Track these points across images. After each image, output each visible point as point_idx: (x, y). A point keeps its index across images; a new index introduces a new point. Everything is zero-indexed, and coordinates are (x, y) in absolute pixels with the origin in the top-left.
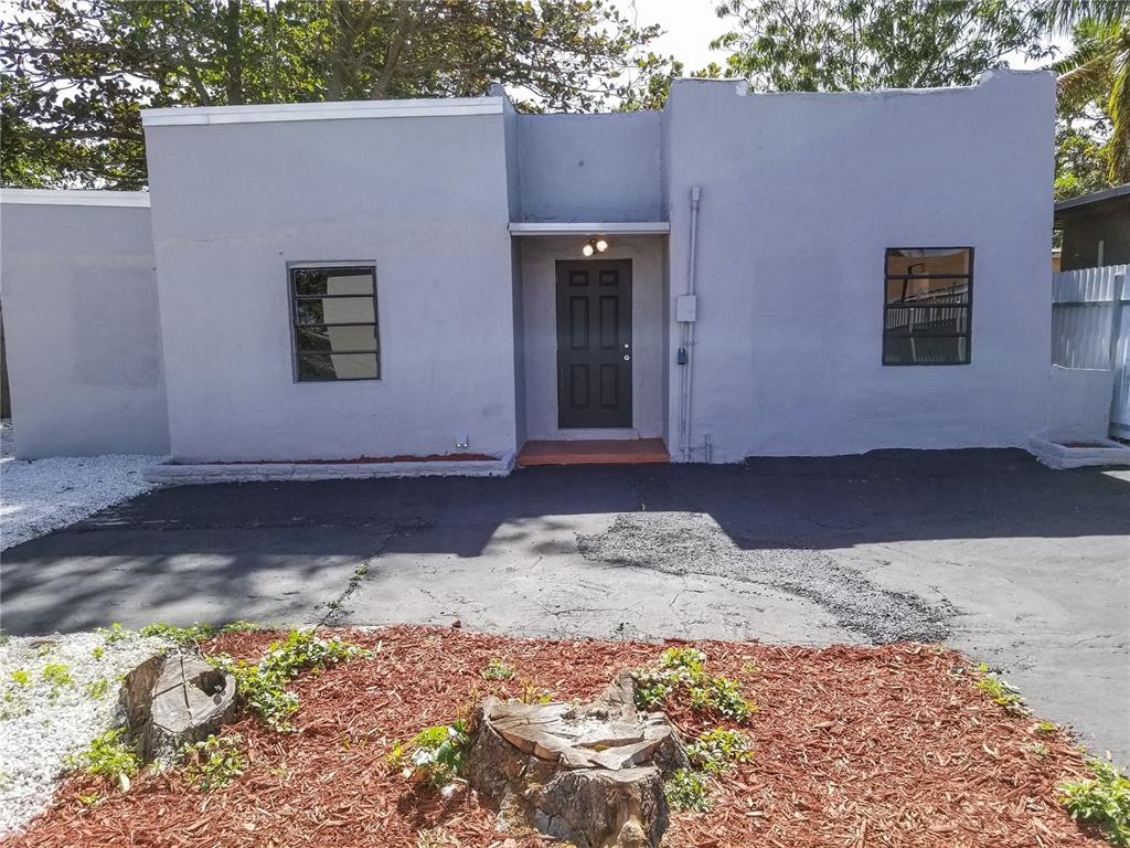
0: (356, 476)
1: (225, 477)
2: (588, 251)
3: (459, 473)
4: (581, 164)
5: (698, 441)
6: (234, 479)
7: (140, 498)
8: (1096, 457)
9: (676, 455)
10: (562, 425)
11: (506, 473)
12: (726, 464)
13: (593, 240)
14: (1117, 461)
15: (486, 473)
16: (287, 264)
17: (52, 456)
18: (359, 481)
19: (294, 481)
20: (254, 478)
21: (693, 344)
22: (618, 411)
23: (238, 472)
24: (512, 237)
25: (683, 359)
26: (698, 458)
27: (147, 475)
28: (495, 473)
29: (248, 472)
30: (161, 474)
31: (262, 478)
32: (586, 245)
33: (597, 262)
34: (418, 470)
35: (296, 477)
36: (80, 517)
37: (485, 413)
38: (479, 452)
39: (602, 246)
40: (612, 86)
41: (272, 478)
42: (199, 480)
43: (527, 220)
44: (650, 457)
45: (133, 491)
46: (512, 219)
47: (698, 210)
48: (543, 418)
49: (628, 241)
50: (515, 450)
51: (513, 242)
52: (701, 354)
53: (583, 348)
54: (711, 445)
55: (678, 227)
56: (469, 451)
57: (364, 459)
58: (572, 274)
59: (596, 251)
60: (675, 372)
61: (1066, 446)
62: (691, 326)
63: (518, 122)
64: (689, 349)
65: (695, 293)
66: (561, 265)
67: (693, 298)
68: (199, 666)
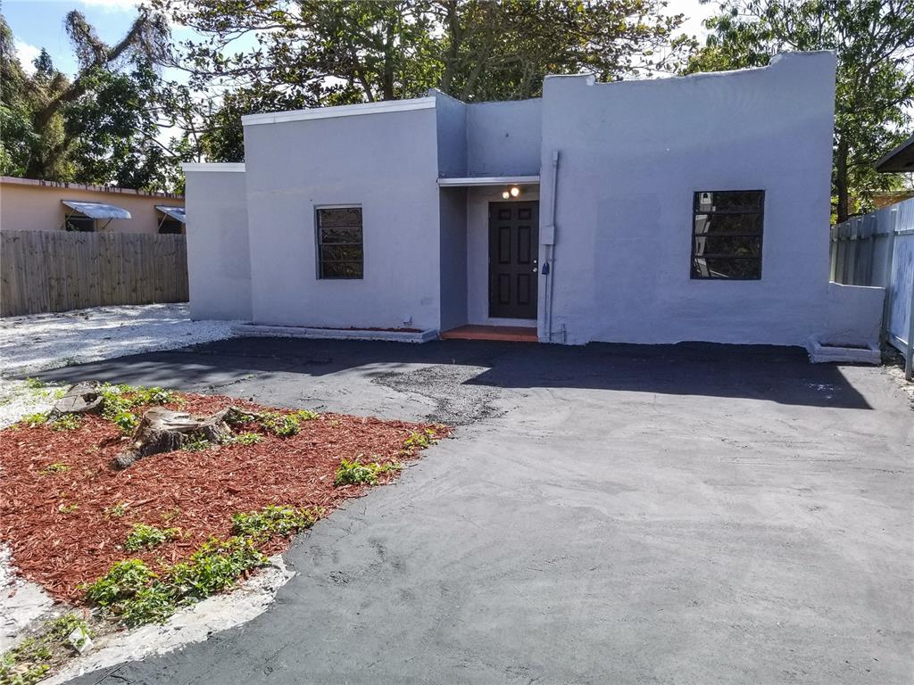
0: (338, 337)
1: (271, 334)
2: (506, 195)
3: (394, 339)
4: (507, 135)
5: (556, 328)
6: (275, 335)
7: (222, 342)
9: (542, 337)
10: (491, 315)
11: (420, 341)
12: (574, 346)
13: (508, 188)
15: (410, 341)
16: (315, 207)
17: (208, 319)
19: (307, 339)
20: (285, 335)
21: (554, 261)
22: (528, 307)
23: (278, 331)
24: (441, 188)
25: (546, 270)
26: (557, 340)
27: (233, 329)
28: (415, 341)
29: (281, 331)
30: (239, 330)
31: (289, 336)
32: (505, 191)
33: (512, 202)
34: (372, 336)
35: (307, 336)
37: (422, 303)
38: (418, 328)
39: (515, 192)
41: (294, 336)
42: (257, 334)
43: (472, 175)
44: (526, 338)
45: (221, 336)
46: (440, 177)
47: (558, 167)
48: (479, 310)
49: (535, 188)
50: (439, 329)
51: (446, 192)
52: (560, 267)
53: (506, 263)
54: (565, 332)
55: (545, 181)
56: (412, 327)
57: (352, 329)
58: (501, 212)
59: (511, 196)
60: (541, 279)
61: (822, 345)
62: (551, 248)
63: (466, 110)
64: (550, 263)
65: (555, 225)
66: (492, 205)
67: (553, 228)
68: (89, 390)
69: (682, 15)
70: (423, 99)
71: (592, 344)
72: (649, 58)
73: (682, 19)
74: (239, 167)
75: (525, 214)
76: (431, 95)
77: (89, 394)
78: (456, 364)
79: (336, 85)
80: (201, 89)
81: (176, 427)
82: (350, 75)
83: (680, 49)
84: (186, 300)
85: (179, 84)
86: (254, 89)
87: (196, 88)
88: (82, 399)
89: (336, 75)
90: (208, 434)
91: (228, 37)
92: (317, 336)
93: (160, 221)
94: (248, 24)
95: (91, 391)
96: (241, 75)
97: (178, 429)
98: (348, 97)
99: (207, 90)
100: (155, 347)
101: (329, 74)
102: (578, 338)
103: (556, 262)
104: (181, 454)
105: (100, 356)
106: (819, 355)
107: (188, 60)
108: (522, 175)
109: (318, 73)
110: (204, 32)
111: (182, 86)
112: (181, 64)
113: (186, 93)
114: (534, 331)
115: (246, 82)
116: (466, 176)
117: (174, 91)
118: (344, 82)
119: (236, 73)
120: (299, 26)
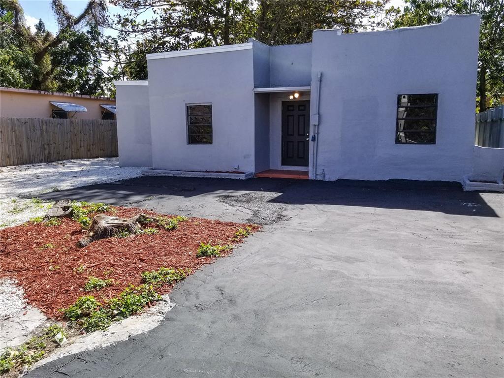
0: (199, 176)
2: (291, 97)
3: (229, 178)
4: (292, 64)
5: (319, 171)
8: (483, 187)
9: (311, 176)
10: (283, 164)
11: (244, 178)
12: (329, 181)
13: (293, 93)
14: (493, 189)
15: (238, 178)
16: (186, 105)
17: (128, 166)
18: (199, 178)
19: (181, 177)
20: (170, 175)
22: (303, 160)
23: (166, 173)
24: (255, 93)
25: (314, 139)
26: (319, 178)
27: (142, 172)
28: (241, 178)
29: (168, 173)
30: (145, 172)
31: (172, 175)
32: (291, 95)
33: (295, 101)
34: (217, 176)
35: (182, 175)
37: (245, 157)
38: (242, 171)
39: (297, 95)
40: (374, 22)
41: (175, 175)
42: (155, 174)
43: (273, 86)
44: (302, 177)
45: (135, 176)
46: (255, 87)
47: (321, 81)
48: (276, 161)
49: (308, 93)
50: (254, 171)
51: (257, 95)
52: (321, 137)
53: (291, 135)
54: (324, 173)
55: (313, 89)
56: (239, 171)
57: (206, 172)
58: (288, 106)
59: (294, 98)
60: (311, 143)
61: (471, 181)
62: (317, 127)
63: (270, 50)
64: (316, 135)
65: (319, 114)
66: (283, 103)
67: (318, 115)
68: (65, 205)
70: (246, 44)
71: (339, 180)
72: (372, 20)
74: (145, 83)
75: (302, 108)
76: (250, 42)
77: (65, 207)
78: (263, 191)
79: (198, 37)
80: (124, 40)
81: (111, 225)
82: (205, 31)
83: (390, 15)
84: (117, 156)
85: (113, 37)
86: (153, 40)
87: (122, 39)
88: (61, 209)
89: (197, 31)
90: (128, 228)
91: (139, 11)
92: (187, 176)
93: (102, 113)
94: (150, 4)
95: (66, 205)
96: (146, 32)
97: (113, 226)
98: (205, 43)
99: (127, 40)
100: (100, 182)
101: (194, 31)
102: (331, 177)
103: (319, 135)
104: (114, 239)
105: (71, 186)
106: (469, 186)
107: (117, 24)
108: (300, 86)
109: (188, 30)
110: (126, 9)
111: (114, 39)
112: (114, 26)
113: (116, 42)
114: (307, 173)
115: (149, 35)
116: (269, 87)
117: (110, 41)
118: (202, 35)
119: (144, 31)
120: (178, 5)
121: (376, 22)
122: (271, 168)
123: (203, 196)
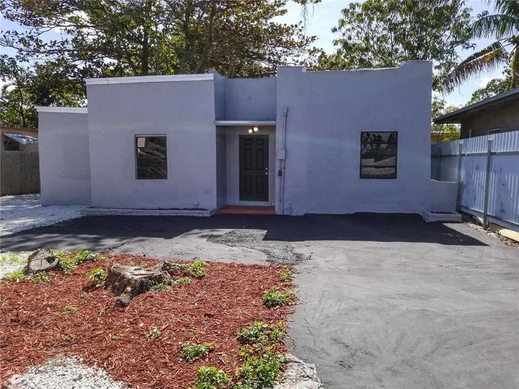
0: (154, 215)
1: (108, 213)
2: (250, 131)
3: (191, 215)
4: (250, 98)
5: (286, 206)
6: (111, 214)
7: (77, 219)
8: (443, 217)
9: (278, 211)
10: (241, 199)
11: (208, 215)
12: (297, 216)
13: (252, 127)
14: (452, 220)
15: (201, 215)
16: (135, 135)
17: (54, 205)
18: (155, 216)
19: (133, 216)
20: (118, 214)
21: (284, 168)
22: (263, 194)
24: (216, 126)
25: (280, 174)
26: (286, 213)
27: (82, 211)
28: (205, 215)
29: (116, 212)
30: (86, 211)
31: (121, 214)
32: (249, 129)
33: (253, 135)
35: (133, 214)
36: (52, 224)
37: (205, 193)
38: (202, 208)
39: (256, 129)
40: (297, 61)
41: (124, 214)
42: (98, 214)
43: (229, 119)
44: (267, 212)
45: (74, 216)
46: (217, 119)
47: (286, 116)
48: (235, 199)
49: (273, 128)
50: (216, 208)
51: (218, 127)
52: (288, 172)
53: (250, 169)
54: (291, 208)
55: (279, 123)
56: (199, 207)
57: (160, 209)
58: (246, 141)
59: (253, 131)
60: (277, 179)
61: (432, 213)
62: (283, 161)
63: (225, 82)
64: (283, 170)
65: (285, 148)
66: (241, 137)
67: (284, 150)
68: (48, 255)
69: (315, 37)
70: (206, 74)
71: (307, 215)
72: (296, 59)
73: (316, 38)
75: (261, 142)
76: (211, 73)
77: (49, 257)
78: (245, 228)
79: (111, 63)
80: (25, 60)
82: (118, 58)
83: (313, 55)
85: (9, 57)
86: (57, 62)
87: (21, 60)
88: (45, 261)
89: (110, 57)
91: (41, 30)
92: (140, 214)
93: (5, 143)
94: (55, 23)
95: (50, 255)
96: (52, 53)
97: (145, 278)
99: (28, 61)
100: (38, 224)
101: (106, 57)
102: (299, 211)
103: (286, 169)
105: (7, 231)
106: (432, 218)
107: (19, 43)
108: (259, 120)
109: (100, 55)
110: (25, 26)
111: (11, 58)
112: (14, 44)
113: (14, 63)
114: (273, 208)
115: (53, 58)
116: (226, 120)
117: (6, 61)
118: (116, 61)
119: (49, 52)
120: (86, 26)
121: (300, 61)
122: (228, 204)
123: (184, 236)
